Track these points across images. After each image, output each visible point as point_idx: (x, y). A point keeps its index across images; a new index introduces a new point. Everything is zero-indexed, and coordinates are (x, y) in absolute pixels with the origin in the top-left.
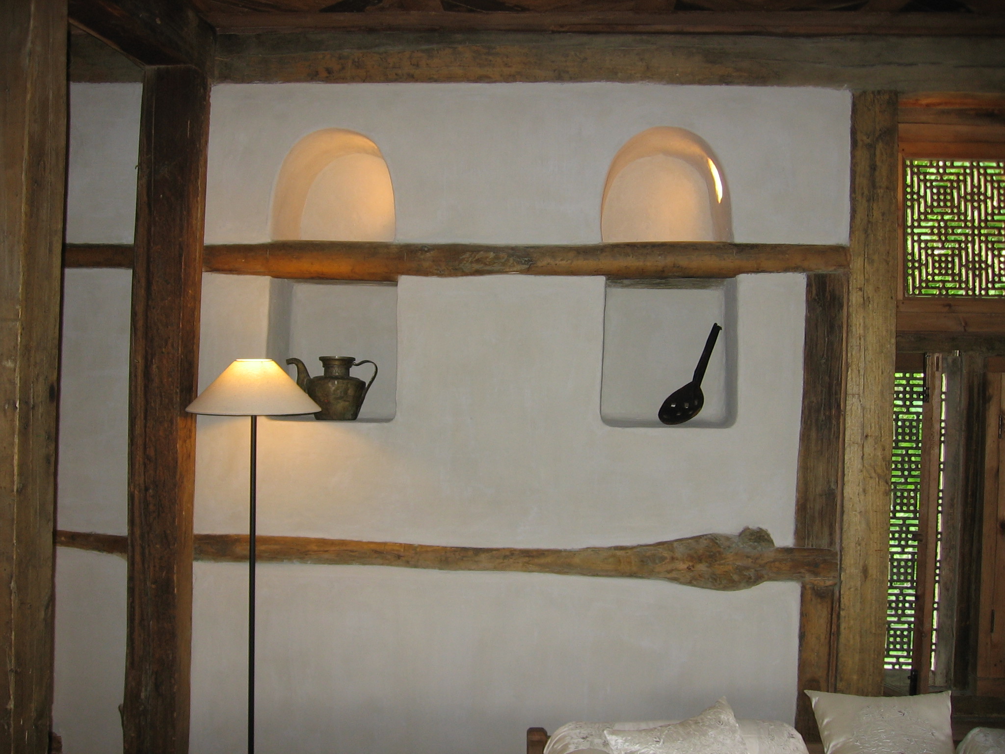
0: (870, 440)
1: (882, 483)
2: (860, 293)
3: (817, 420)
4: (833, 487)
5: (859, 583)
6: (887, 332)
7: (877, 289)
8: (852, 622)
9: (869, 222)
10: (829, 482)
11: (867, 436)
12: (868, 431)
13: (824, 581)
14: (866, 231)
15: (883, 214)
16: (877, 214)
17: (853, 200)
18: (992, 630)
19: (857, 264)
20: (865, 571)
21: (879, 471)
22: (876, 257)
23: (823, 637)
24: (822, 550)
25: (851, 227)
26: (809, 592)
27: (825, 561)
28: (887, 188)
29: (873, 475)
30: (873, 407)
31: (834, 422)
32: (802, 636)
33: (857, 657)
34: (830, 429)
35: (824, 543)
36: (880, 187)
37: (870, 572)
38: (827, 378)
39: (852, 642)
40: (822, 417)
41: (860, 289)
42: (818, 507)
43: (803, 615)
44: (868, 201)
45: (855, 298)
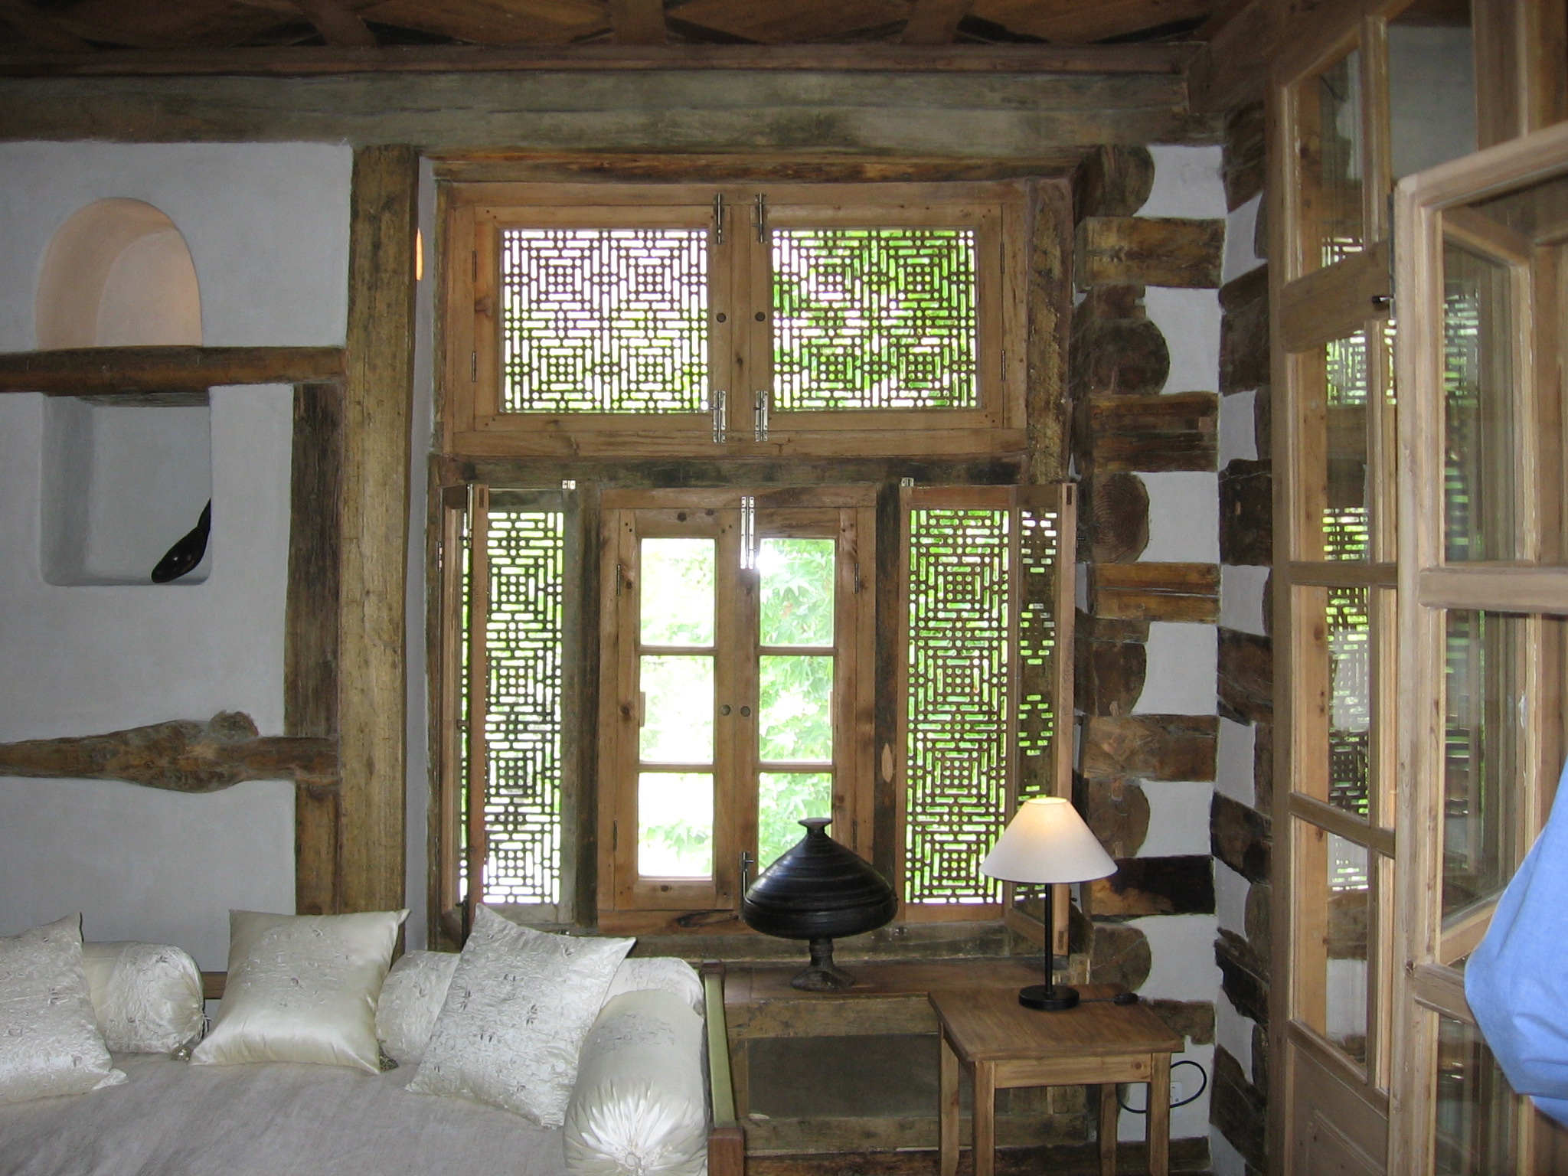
0: (372, 596)
1: (389, 652)
2: (358, 407)
3: (307, 573)
4: (330, 657)
5: (363, 782)
6: (392, 457)
7: (380, 403)
8: (356, 832)
9: (371, 316)
10: (324, 652)
11: (368, 592)
12: (370, 586)
13: (320, 780)
14: (366, 328)
15: (389, 305)
16: (381, 306)
17: (352, 288)
18: (615, 847)
19: (356, 370)
20: (370, 766)
21: (385, 637)
22: (379, 362)
23: (324, 852)
24: (317, 739)
25: (349, 323)
26: (304, 793)
27: (320, 754)
28: (395, 272)
29: (377, 641)
30: (375, 555)
31: (329, 575)
32: (299, 850)
33: (364, 877)
34: (324, 585)
35: (321, 730)
36: (386, 271)
37: (377, 767)
38: (319, 519)
39: (356, 856)
40: (312, 570)
41: (359, 403)
42: (311, 684)
43: (300, 823)
44: (369, 289)
45: (351, 414)
